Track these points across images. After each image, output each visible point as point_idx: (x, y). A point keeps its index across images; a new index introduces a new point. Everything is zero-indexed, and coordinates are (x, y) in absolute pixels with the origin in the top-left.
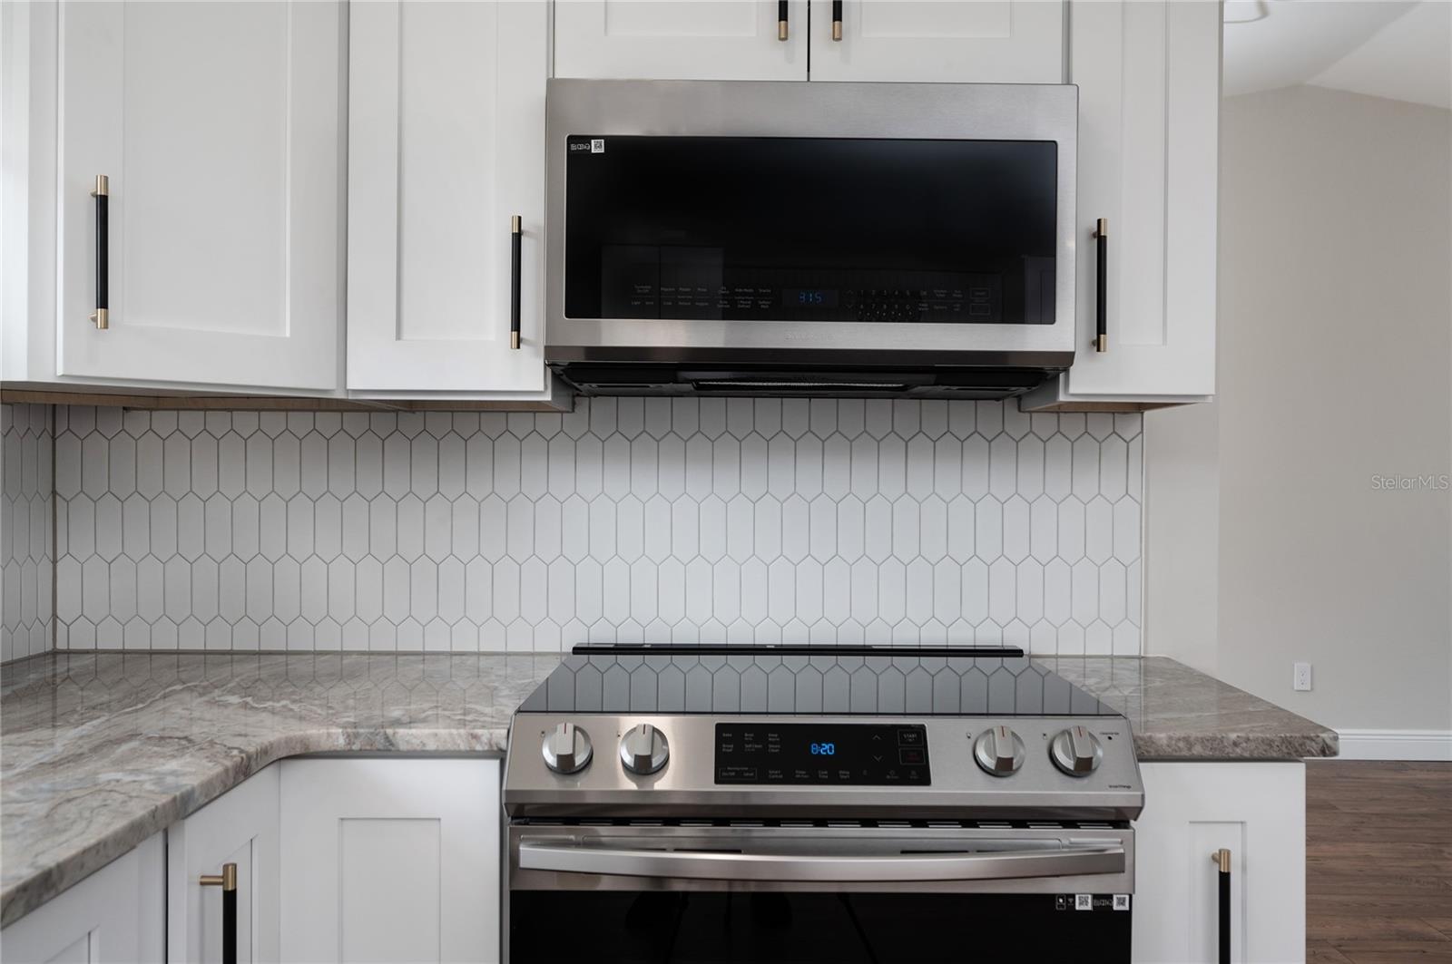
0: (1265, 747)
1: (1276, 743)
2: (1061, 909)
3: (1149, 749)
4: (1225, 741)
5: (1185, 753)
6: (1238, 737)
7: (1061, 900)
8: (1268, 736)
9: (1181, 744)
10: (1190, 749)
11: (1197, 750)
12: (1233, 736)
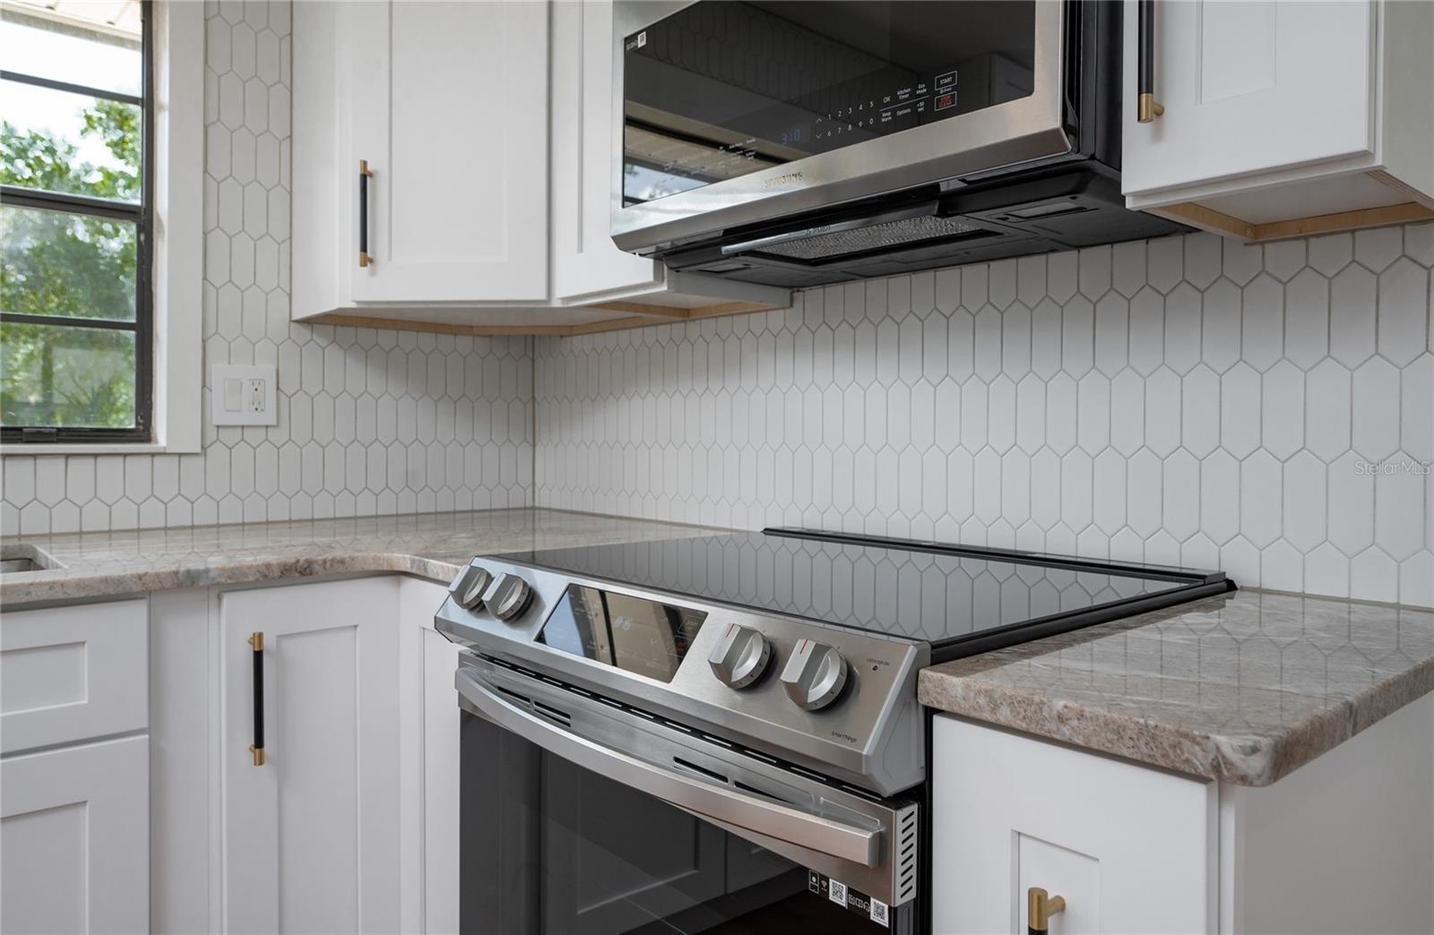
0: (1110, 736)
1: (1129, 733)
2: (813, 891)
3: (939, 698)
4: (1045, 708)
5: (986, 716)
6: (1066, 707)
7: (814, 879)
8: (1116, 716)
9: (982, 701)
10: (993, 711)
11: (1004, 715)
12: (1059, 704)
